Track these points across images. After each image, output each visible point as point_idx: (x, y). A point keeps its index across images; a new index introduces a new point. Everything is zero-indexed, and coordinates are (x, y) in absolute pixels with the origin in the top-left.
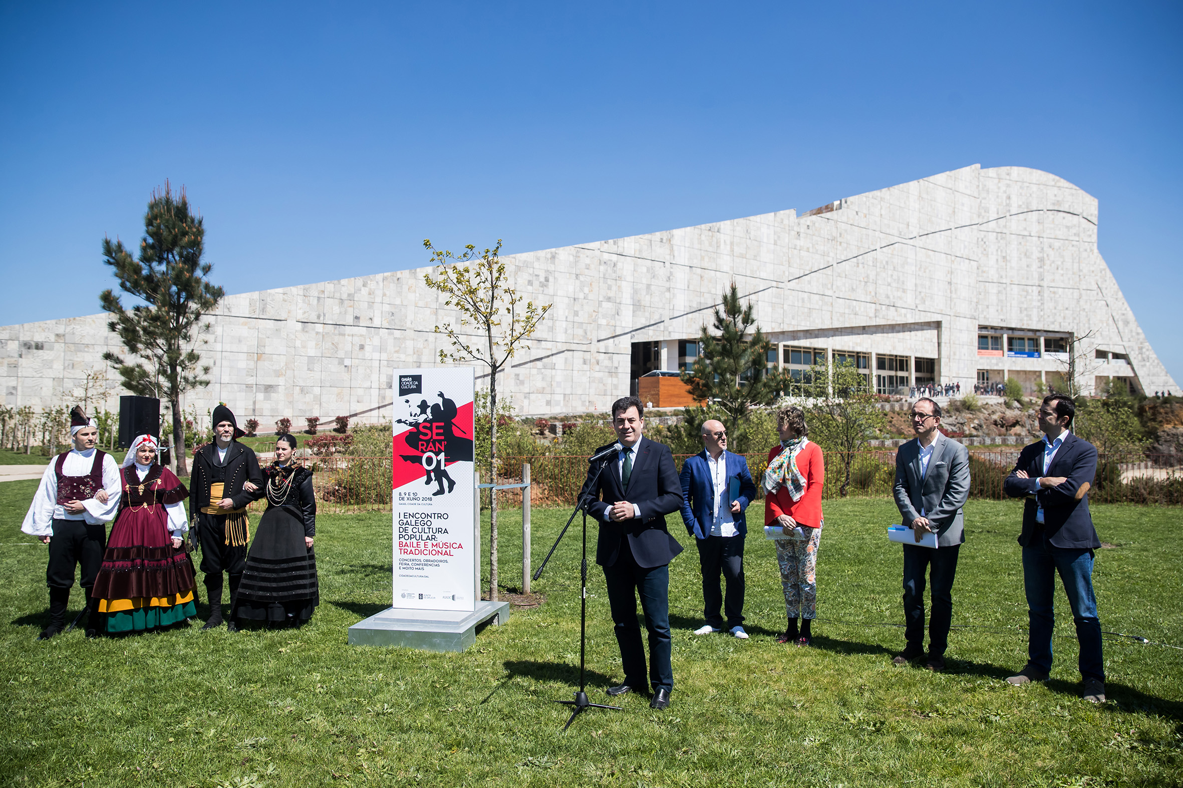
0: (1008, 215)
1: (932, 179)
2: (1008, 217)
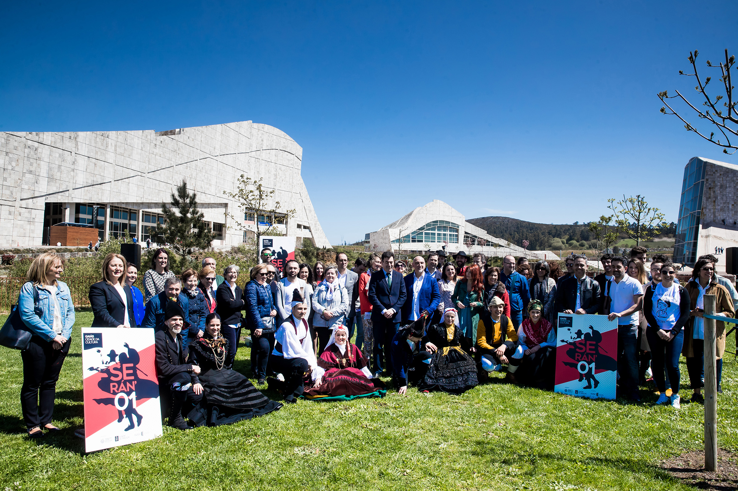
0: (261, 149)
1: (228, 124)
2: (261, 150)
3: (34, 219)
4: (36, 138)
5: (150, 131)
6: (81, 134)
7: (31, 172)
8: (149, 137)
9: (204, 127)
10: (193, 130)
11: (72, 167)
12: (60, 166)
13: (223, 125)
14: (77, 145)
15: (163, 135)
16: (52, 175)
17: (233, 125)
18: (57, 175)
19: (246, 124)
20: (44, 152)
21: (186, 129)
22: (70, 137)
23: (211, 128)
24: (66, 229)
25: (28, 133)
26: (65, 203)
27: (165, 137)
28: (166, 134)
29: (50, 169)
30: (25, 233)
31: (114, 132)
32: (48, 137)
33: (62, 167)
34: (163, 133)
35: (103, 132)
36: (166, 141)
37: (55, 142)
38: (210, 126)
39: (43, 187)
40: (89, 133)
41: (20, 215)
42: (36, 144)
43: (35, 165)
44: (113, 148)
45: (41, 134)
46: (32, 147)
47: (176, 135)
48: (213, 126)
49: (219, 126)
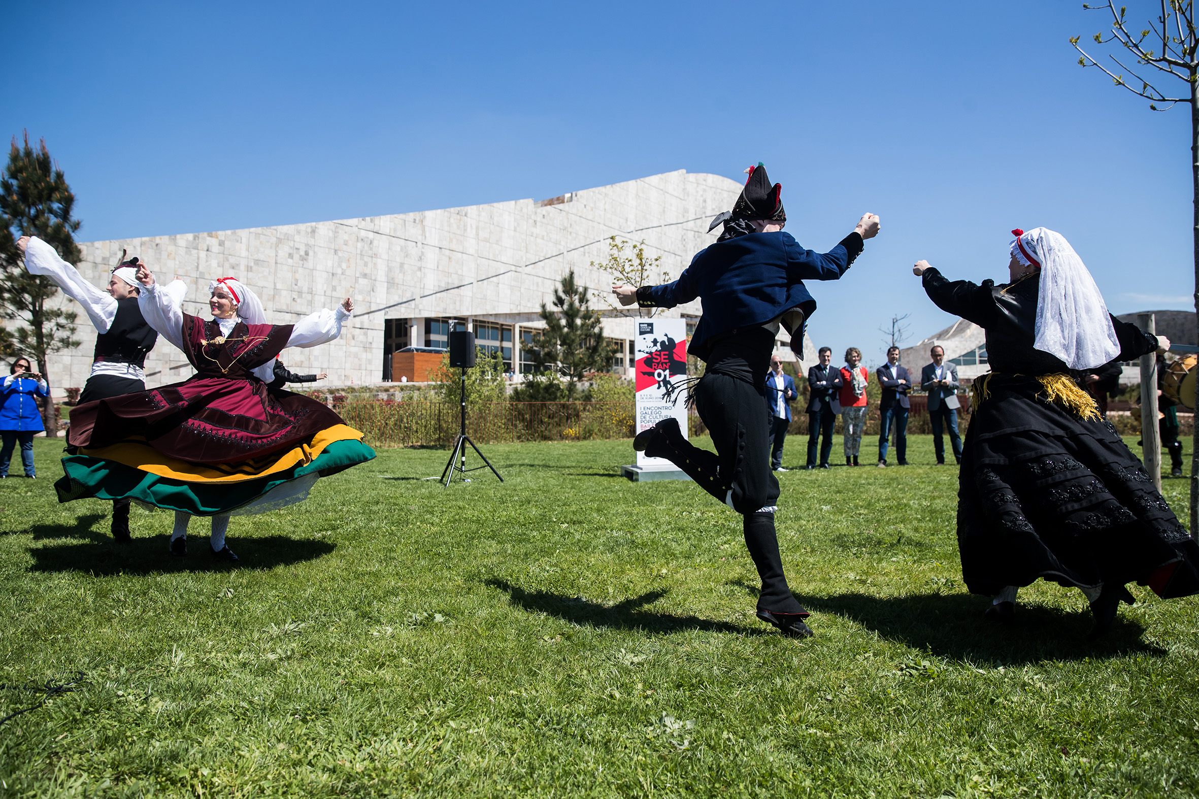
0: (703, 216)
1: (647, 179)
3: (371, 343)
4: (371, 226)
5: (526, 201)
6: (430, 214)
7: (365, 276)
8: (525, 210)
9: (608, 187)
10: (592, 194)
11: (419, 264)
12: (402, 265)
13: (638, 180)
14: (424, 231)
15: (546, 205)
16: (393, 279)
17: (654, 179)
18: (399, 278)
19: (675, 177)
20: (381, 244)
21: (580, 193)
22: (415, 220)
23: (618, 187)
24: (413, 357)
25: (361, 219)
26: (411, 319)
27: (549, 207)
28: (551, 203)
29: (390, 269)
30: (360, 365)
31: (474, 207)
32: (385, 223)
33: (406, 266)
34: (546, 202)
35: (459, 209)
36: (551, 215)
37: (395, 230)
38: (618, 184)
39: (382, 298)
40: (439, 211)
41: (354, 338)
42: (371, 235)
43: (370, 265)
44: (474, 231)
45: (377, 219)
46: (366, 240)
47: (566, 204)
48: (622, 184)
49: (632, 183)
